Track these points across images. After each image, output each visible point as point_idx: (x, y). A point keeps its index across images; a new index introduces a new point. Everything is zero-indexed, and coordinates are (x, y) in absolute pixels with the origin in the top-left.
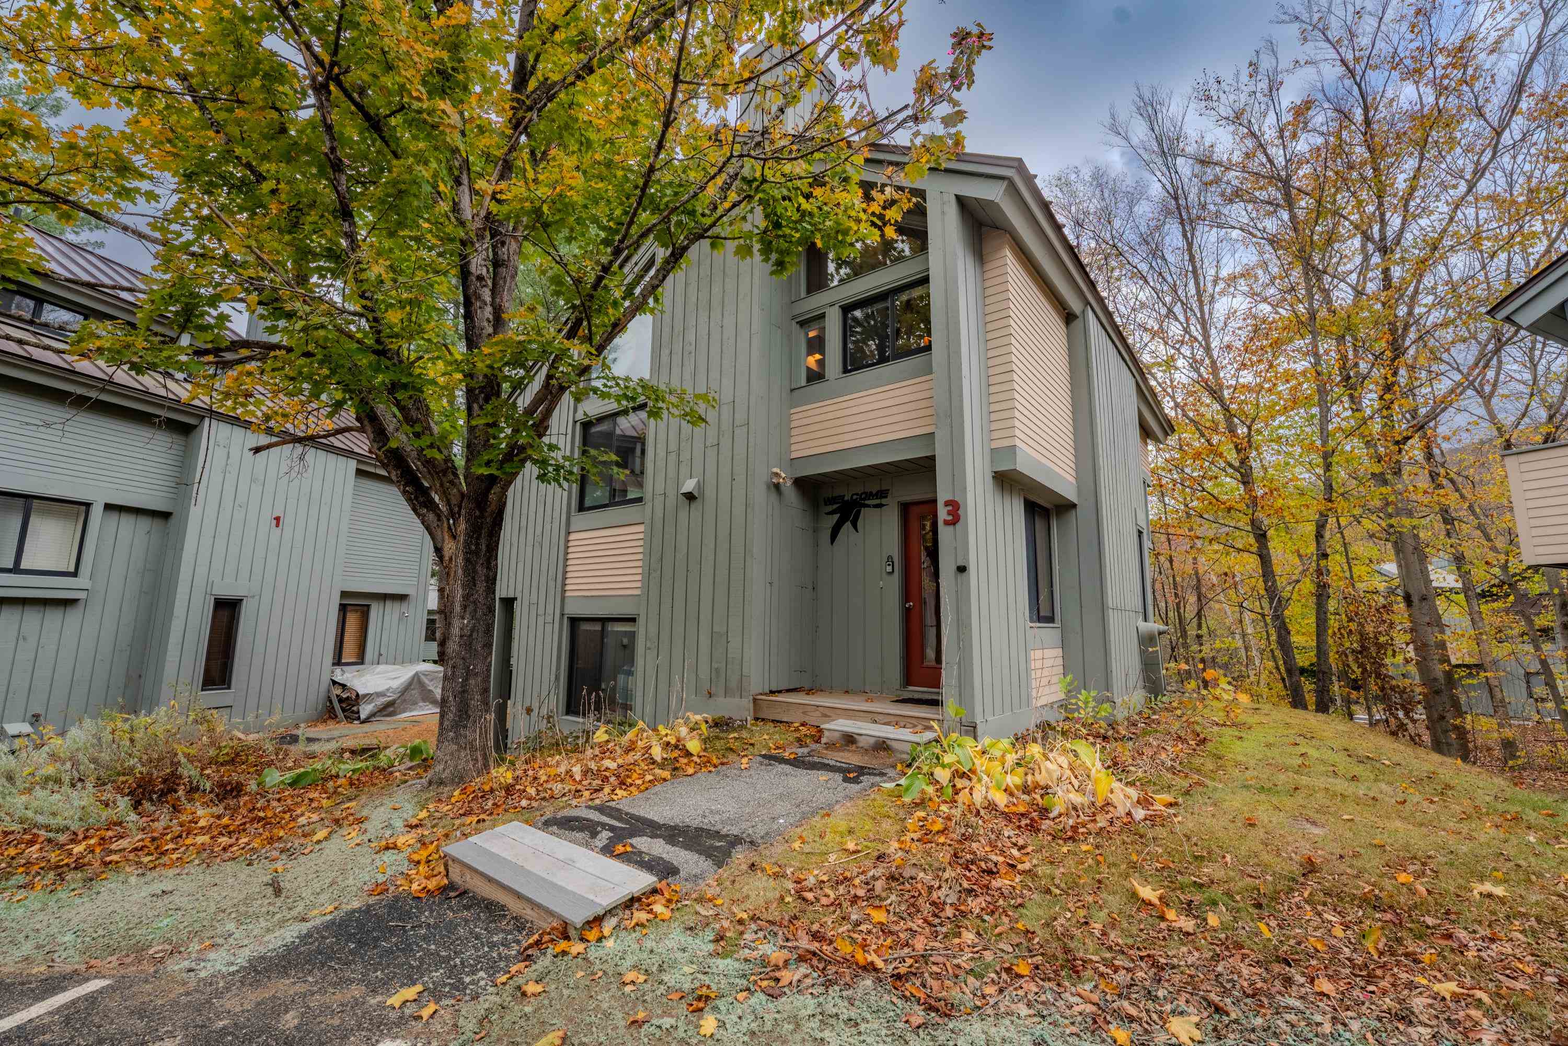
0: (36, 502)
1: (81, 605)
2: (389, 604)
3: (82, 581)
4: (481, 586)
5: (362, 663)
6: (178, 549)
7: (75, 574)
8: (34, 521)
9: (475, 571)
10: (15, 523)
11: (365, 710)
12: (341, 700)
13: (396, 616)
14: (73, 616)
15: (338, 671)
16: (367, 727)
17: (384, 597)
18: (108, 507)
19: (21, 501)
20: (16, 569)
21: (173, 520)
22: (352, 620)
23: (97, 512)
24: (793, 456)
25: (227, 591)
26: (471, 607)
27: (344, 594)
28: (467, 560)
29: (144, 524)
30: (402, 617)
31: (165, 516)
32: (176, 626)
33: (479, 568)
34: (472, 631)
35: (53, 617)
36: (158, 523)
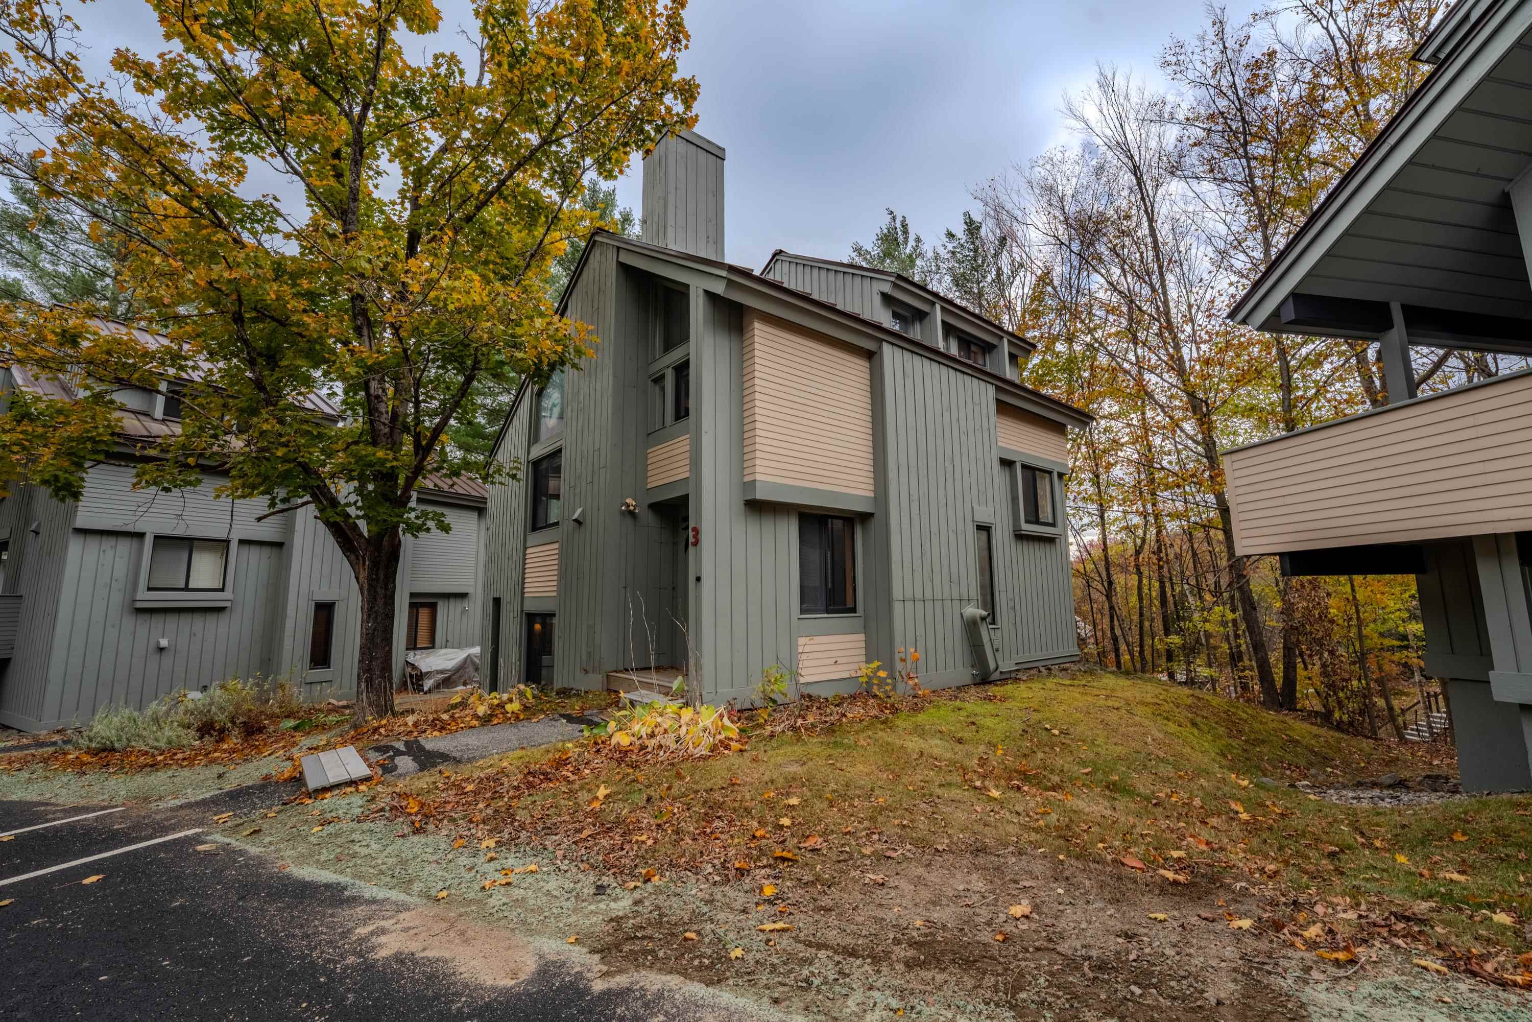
0: (196, 542)
1: (228, 612)
2: (452, 601)
3: (228, 595)
4: (380, 602)
5: (433, 647)
6: (288, 568)
7: (222, 590)
8: (196, 557)
9: (375, 592)
10: (185, 556)
11: (428, 684)
12: (411, 676)
13: (459, 610)
14: (224, 618)
15: (411, 654)
16: (433, 697)
17: (448, 596)
18: (242, 542)
19: (187, 542)
20: (187, 589)
21: (285, 548)
22: (424, 615)
23: (234, 546)
24: (649, 486)
25: (325, 596)
26: (374, 616)
27: (412, 595)
28: (370, 585)
29: (266, 552)
30: (464, 611)
31: (279, 545)
32: (289, 624)
33: (379, 590)
34: (374, 630)
35: (211, 619)
36: (275, 551)
